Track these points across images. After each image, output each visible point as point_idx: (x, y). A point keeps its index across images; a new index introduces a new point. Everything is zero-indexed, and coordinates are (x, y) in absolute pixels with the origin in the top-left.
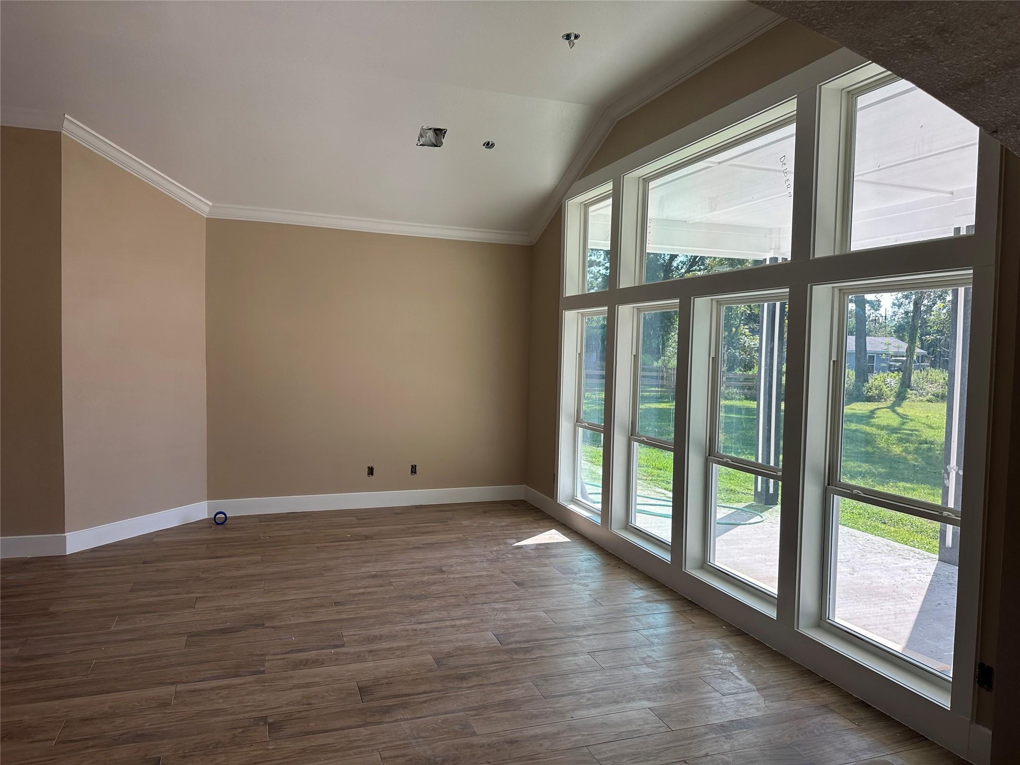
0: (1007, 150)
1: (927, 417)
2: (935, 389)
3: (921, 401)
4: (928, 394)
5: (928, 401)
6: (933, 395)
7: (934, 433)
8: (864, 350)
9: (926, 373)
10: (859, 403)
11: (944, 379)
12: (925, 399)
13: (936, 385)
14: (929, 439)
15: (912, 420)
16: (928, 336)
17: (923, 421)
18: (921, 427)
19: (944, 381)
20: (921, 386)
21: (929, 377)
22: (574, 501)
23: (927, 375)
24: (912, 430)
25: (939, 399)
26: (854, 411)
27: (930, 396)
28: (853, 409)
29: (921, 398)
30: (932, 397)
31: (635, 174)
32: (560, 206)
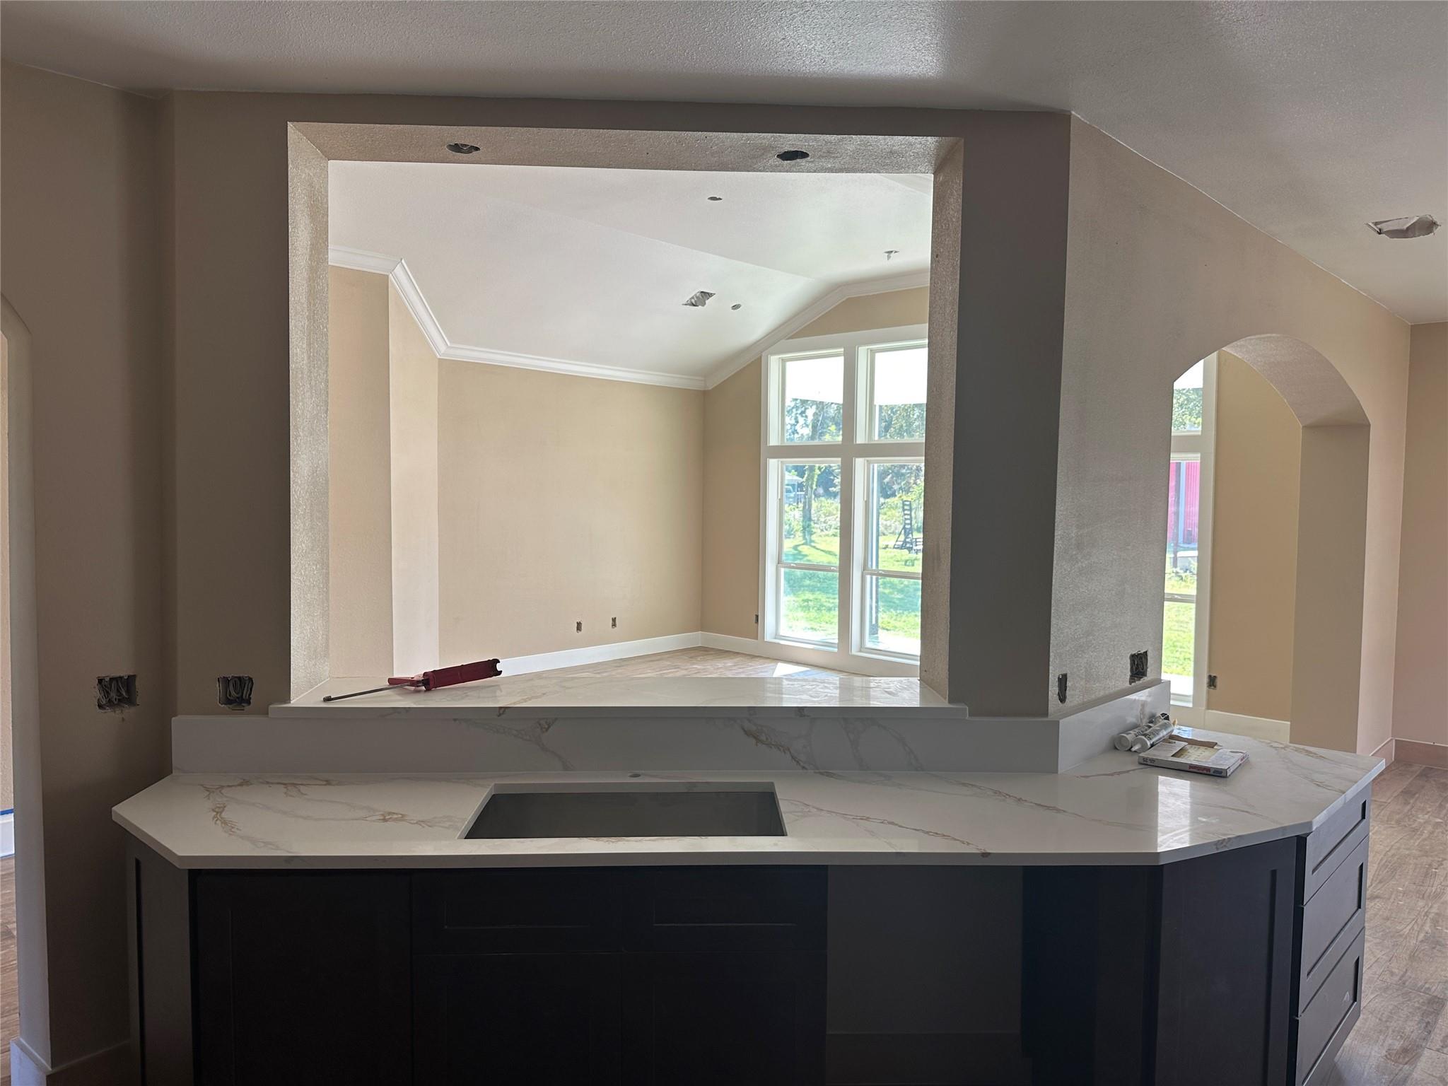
22: (777, 636)
31: (867, 347)
32: (758, 359)
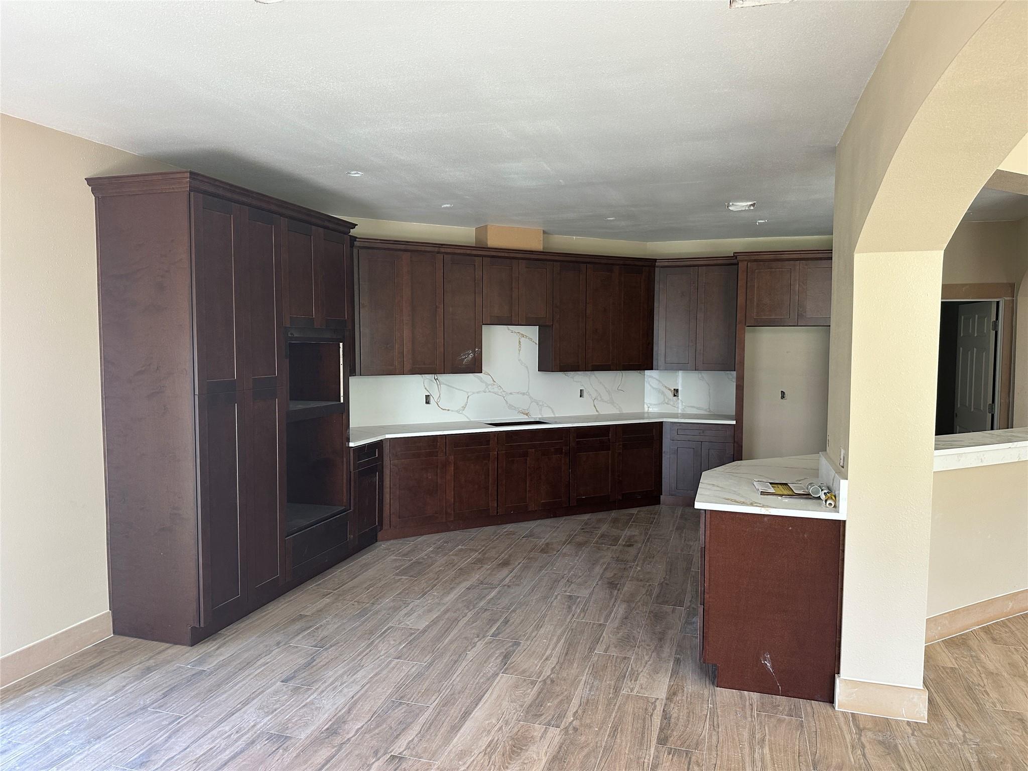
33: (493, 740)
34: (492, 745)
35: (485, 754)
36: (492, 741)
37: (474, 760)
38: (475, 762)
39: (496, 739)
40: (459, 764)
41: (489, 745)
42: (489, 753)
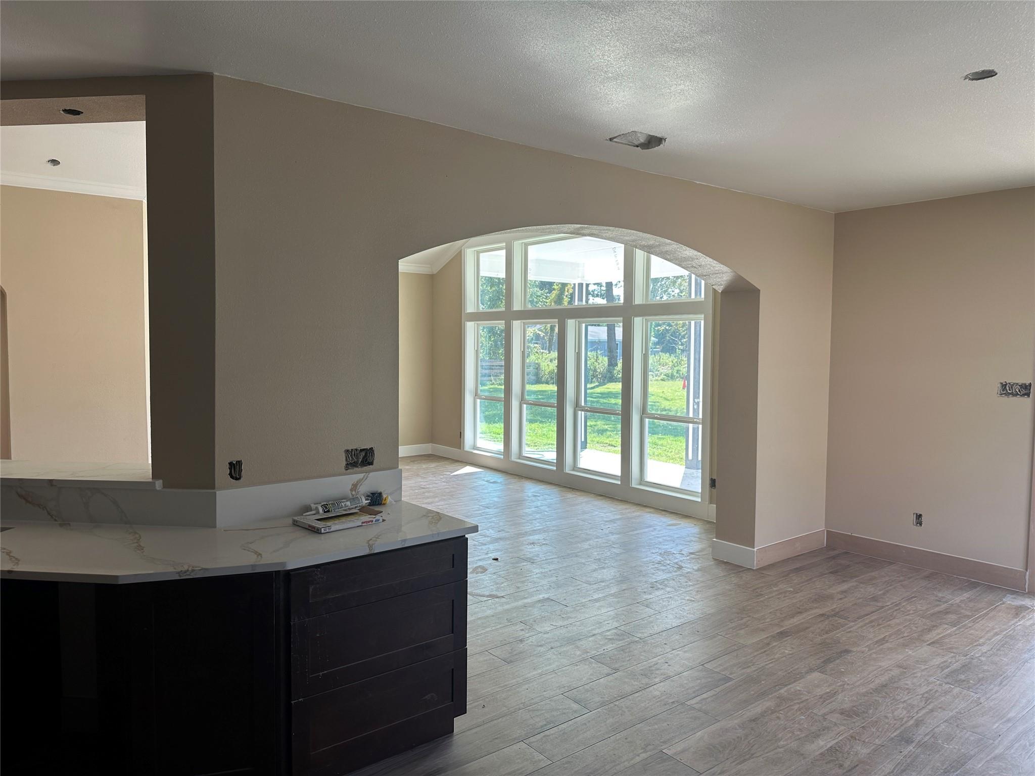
0: (715, 289)
1: (663, 392)
2: (666, 371)
3: (657, 380)
4: (661, 374)
5: (662, 380)
6: (665, 375)
7: (669, 404)
8: (614, 339)
9: (659, 358)
10: (612, 383)
11: (673, 362)
12: (659, 379)
13: (667, 367)
14: (666, 408)
15: (653, 395)
16: (659, 327)
17: (661, 395)
18: (661, 400)
19: (672, 364)
20: (656, 368)
21: (661, 360)
22: (475, 448)
23: (660, 359)
24: (655, 402)
25: (669, 378)
26: (610, 390)
27: (662, 376)
28: (608, 388)
29: (657, 378)
30: (664, 377)
31: (521, 242)
32: (459, 252)
33: (736, 764)
34: (742, 759)
35: (753, 754)
36: (740, 763)
37: (767, 753)
38: (766, 751)
39: (734, 764)
40: (783, 755)
41: (745, 760)
42: (748, 754)
